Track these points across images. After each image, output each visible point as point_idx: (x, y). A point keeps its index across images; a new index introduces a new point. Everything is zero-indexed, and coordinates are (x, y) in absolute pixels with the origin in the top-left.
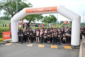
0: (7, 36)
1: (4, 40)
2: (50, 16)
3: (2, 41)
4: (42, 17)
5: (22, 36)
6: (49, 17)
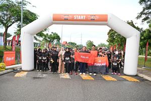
0: (10, 59)
3: (3, 68)
6: (51, 35)
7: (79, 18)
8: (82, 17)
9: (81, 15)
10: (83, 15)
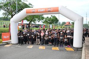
0: (6, 37)
1: (3, 42)
2: (52, 17)
3: (1, 42)
4: (43, 18)
5: (22, 37)
6: (50, 18)
7: (41, 11)
8: (43, 10)
9: (42, 9)
10: (43, 9)
